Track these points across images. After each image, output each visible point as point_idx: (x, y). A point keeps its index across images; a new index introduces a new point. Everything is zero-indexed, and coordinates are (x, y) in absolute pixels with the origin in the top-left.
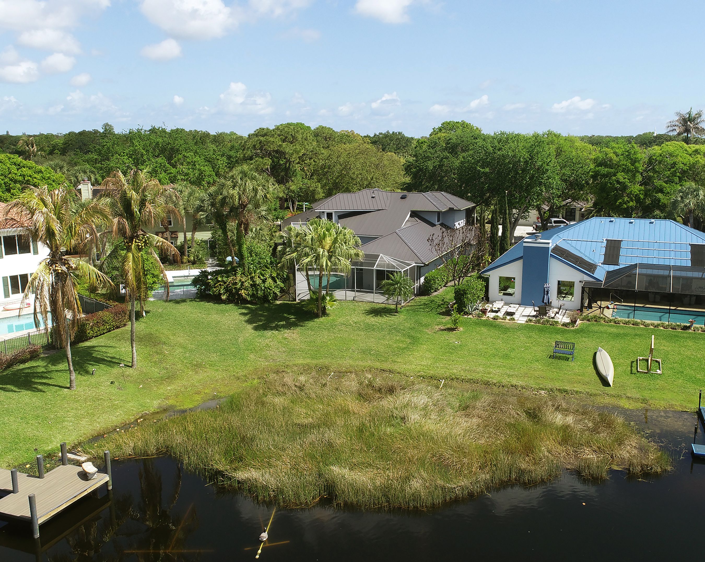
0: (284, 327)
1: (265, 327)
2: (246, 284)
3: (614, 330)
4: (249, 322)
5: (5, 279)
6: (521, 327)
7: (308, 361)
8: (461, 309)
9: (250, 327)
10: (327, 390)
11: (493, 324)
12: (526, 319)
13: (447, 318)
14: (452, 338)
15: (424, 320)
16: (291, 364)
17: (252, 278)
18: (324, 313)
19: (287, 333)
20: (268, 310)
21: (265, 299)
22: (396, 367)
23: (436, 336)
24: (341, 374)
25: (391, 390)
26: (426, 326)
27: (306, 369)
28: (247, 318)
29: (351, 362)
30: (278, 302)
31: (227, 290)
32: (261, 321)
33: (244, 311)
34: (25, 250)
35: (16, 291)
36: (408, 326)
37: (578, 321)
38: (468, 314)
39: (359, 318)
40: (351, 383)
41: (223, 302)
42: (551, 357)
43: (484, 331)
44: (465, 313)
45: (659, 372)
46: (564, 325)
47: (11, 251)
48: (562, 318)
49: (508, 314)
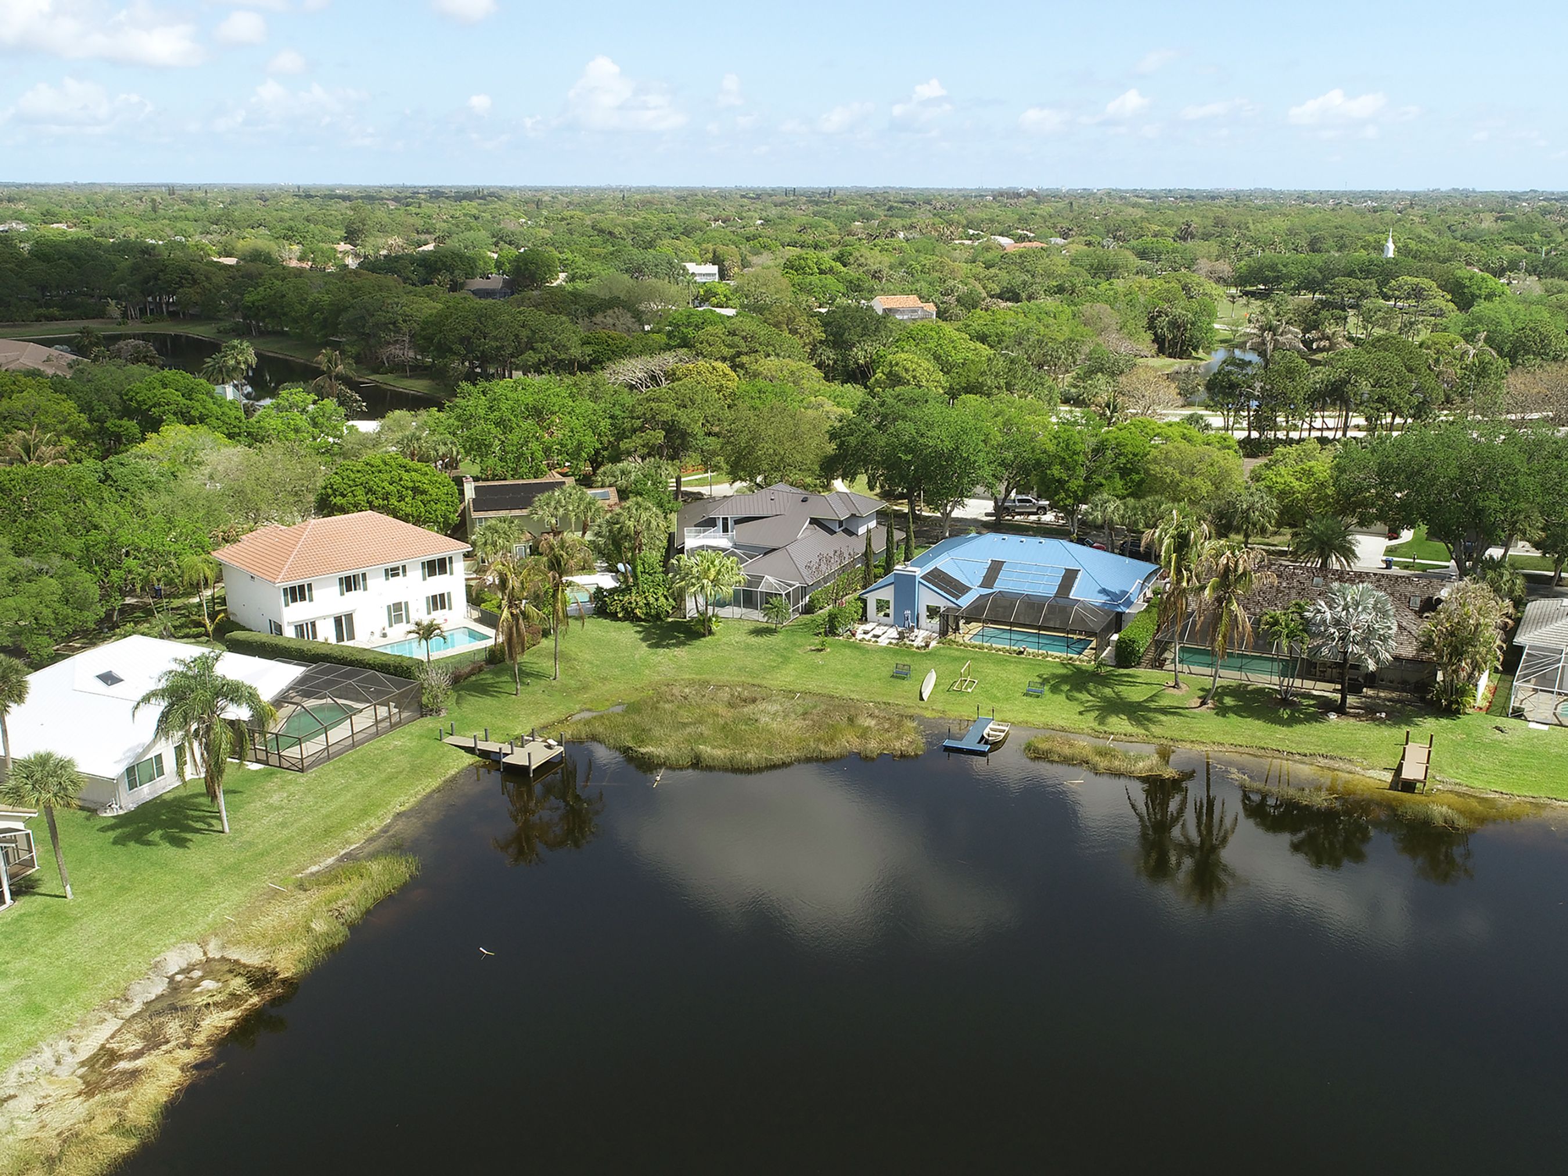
0: (673, 645)
1: (657, 645)
2: (641, 604)
3: (957, 653)
4: (643, 640)
5: (428, 598)
6: (885, 650)
7: (694, 676)
8: (832, 631)
9: (644, 644)
10: (705, 700)
11: (857, 647)
12: (888, 641)
13: (817, 640)
14: (818, 658)
15: (799, 641)
16: (679, 678)
17: (645, 598)
18: (711, 633)
19: (677, 651)
20: (660, 627)
21: (658, 617)
22: (764, 683)
23: (805, 656)
24: (719, 687)
25: (754, 701)
26: (800, 646)
27: (691, 683)
28: (642, 635)
29: (728, 678)
30: (670, 620)
31: (623, 608)
32: (653, 638)
33: (639, 629)
34: (443, 570)
35: (435, 608)
36: (783, 645)
37: (933, 644)
38: (839, 635)
39: (741, 637)
40: (725, 695)
41: (619, 619)
42: (893, 676)
43: (848, 651)
44: (835, 635)
45: (969, 690)
46: (918, 648)
47: (432, 573)
48: (919, 642)
49: (875, 636)
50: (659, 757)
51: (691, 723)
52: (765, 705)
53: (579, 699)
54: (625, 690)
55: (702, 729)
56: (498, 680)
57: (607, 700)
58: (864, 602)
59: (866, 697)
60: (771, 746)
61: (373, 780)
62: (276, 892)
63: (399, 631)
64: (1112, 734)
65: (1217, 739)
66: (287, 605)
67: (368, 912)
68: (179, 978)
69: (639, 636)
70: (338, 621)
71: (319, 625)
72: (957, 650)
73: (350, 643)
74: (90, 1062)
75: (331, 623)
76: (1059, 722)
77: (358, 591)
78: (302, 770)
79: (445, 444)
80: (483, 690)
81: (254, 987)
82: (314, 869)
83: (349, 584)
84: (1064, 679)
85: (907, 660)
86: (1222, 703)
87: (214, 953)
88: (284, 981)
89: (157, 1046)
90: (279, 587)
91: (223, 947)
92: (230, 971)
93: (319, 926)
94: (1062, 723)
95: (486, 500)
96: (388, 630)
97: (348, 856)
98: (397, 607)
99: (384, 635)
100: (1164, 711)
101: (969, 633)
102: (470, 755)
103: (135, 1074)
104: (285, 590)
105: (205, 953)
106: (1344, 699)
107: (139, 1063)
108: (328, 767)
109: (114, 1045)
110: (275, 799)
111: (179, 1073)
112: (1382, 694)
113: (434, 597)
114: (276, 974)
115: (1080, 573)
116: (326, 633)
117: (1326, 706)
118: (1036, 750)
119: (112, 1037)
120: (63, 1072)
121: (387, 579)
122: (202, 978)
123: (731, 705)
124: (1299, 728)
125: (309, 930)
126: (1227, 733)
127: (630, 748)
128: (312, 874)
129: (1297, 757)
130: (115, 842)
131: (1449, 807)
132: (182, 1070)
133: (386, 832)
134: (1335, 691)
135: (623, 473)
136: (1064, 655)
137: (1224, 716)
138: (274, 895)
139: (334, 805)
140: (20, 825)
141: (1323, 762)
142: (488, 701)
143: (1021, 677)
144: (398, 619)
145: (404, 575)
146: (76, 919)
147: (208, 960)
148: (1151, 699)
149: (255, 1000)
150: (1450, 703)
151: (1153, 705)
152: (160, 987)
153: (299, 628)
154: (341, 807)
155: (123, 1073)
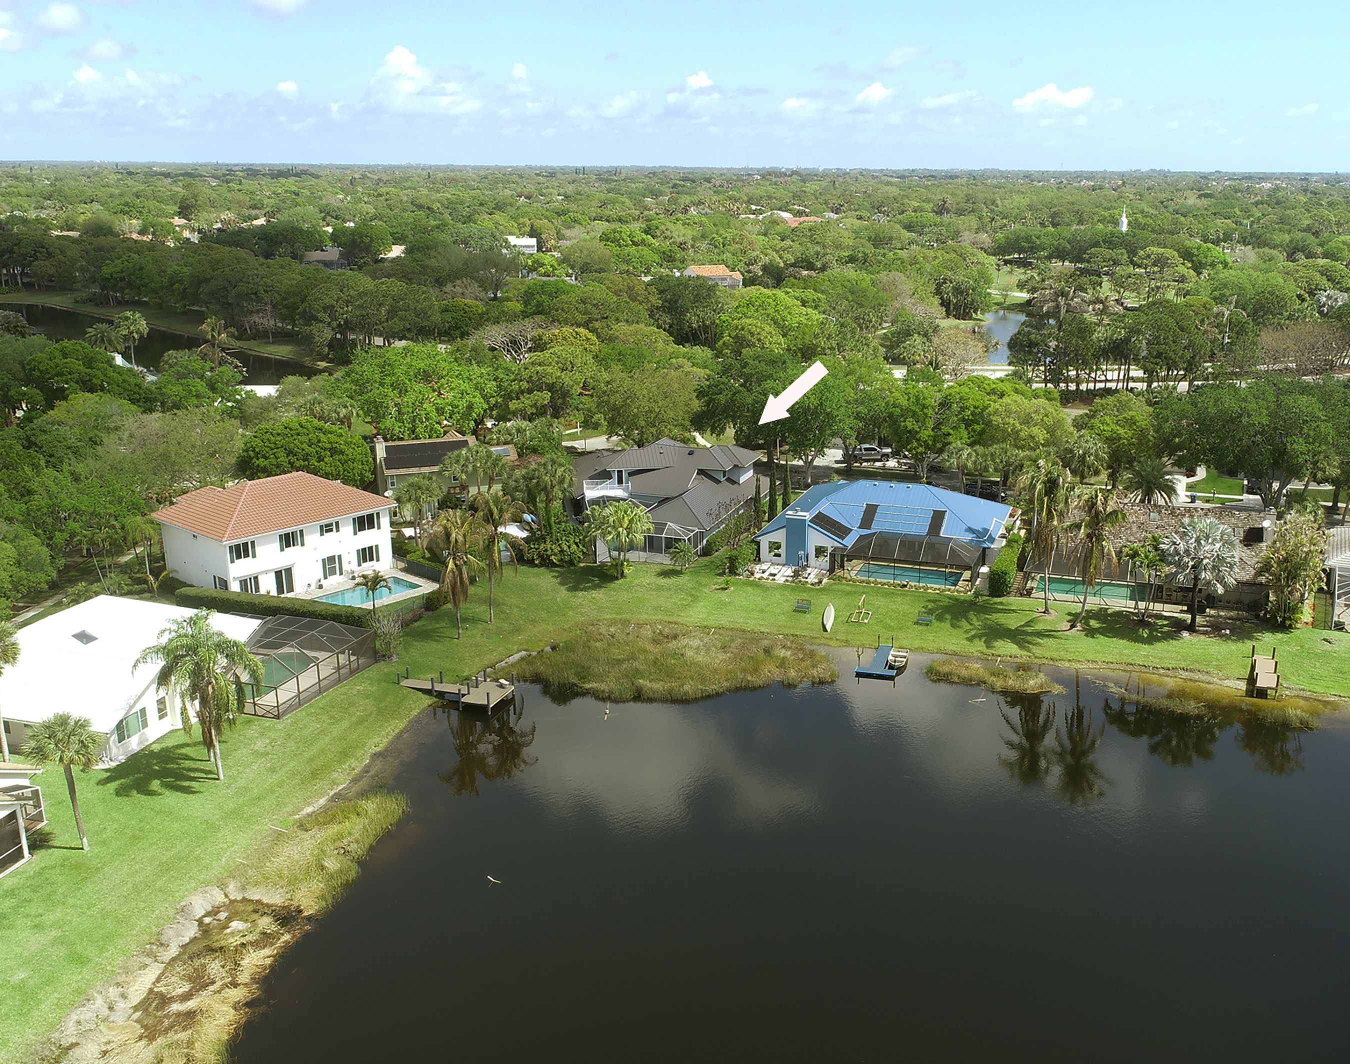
0: (589, 588)
1: (574, 589)
2: (556, 551)
3: (849, 588)
4: (562, 584)
5: (358, 551)
6: (783, 587)
7: (614, 616)
8: (733, 571)
9: (563, 588)
10: (631, 637)
11: (756, 585)
12: (784, 579)
13: (721, 579)
14: (724, 596)
15: (704, 581)
16: (602, 618)
17: (559, 545)
18: (623, 575)
19: (595, 594)
20: (575, 572)
21: (571, 563)
22: (680, 620)
23: (712, 594)
24: (640, 626)
25: (675, 637)
26: (705, 586)
27: (614, 623)
28: (559, 580)
29: (646, 616)
30: (582, 565)
31: (540, 556)
32: (570, 583)
33: (556, 574)
34: (371, 526)
35: (365, 561)
36: (690, 585)
37: (825, 581)
38: (739, 575)
39: (649, 579)
40: (647, 632)
41: (536, 566)
42: (795, 611)
43: (750, 589)
44: (736, 574)
45: (866, 621)
46: (812, 584)
47: (362, 528)
48: (812, 579)
49: (772, 575)
50: (603, 691)
51: (624, 660)
52: (686, 640)
53: (516, 640)
54: (554, 631)
55: (636, 664)
56: (438, 626)
57: (540, 641)
58: (758, 544)
59: (775, 631)
60: (703, 679)
61: (346, 724)
62: (280, 834)
63: (335, 582)
64: (999, 656)
65: (1091, 657)
66: (232, 561)
67: (371, 848)
68: (207, 920)
69: (554, 580)
70: (278, 574)
71: (260, 578)
72: (848, 585)
73: (290, 595)
74: (143, 1005)
75: (272, 577)
76: (951, 647)
77: (296, 547)
78: (278, 717)
79: (345, 407)
80: (426, 635)
81: (282, 925)
82: (309, 810)
83: (288, 540)
84: (947, 609)
85: (805, 596)
86: (1089, 626)
87: (237, 896)
88: (309, 918)
89: (205, 986)
90: (225, 546)
91: (243, 888)
92: (256, 911)
93: (332, 864)
94: (954, 648)
95: (396, 458)
96: (324, 582)
97: (338, 796)
98: (331, 559)
99: (321, 587)
100: (1040, 634)
101: (854, 569)
102: (428, 697)
103: (190, 1015)
104: (231, 548)
105: (226, 896)
106: (1193, 619)
107: (191, 1004)
108: (300, 713)
109: (160, 988)
110: (259, 745)
111: (232, 1011)
112: (1222, 614)
113: (364, 550)
114: (301, 911)
115: (947, 514)
116: (268, 585)
117: (1178, 626)
118: (938, 673)
119: (158, 980)
120: (119, 1018)
121: (322, 535)
122: (229, 919)
123: (655, 641)
124: (1159, 646)
125: (323, 868)
126: (1098, 652)
127: (575, 684)
128: (309, 815)
129: (1162, 671)
130: (118, 793)
131: (1303, 711)
132: (235, 1009)
133: (367, 772)
134: (1182, 611)
135: (518, 431)
136: (943, 587)
137: (1093, 637)
138: (278, 837)
139: (314, 750)
140: (25, 782)
141: (1185, 675)
142: (434, 645)
143: (910, 608)
144: (333, 572)
145: (338, 531)
146: (97, 870)
147: (232, 902)
148: (1028, 624)
149: (287, 937)
150: (1284, 619)
151: (1029, 629)
152: (191, 931)
153: (244, 583)
154: (323, 750)
155: (179, 1014)
